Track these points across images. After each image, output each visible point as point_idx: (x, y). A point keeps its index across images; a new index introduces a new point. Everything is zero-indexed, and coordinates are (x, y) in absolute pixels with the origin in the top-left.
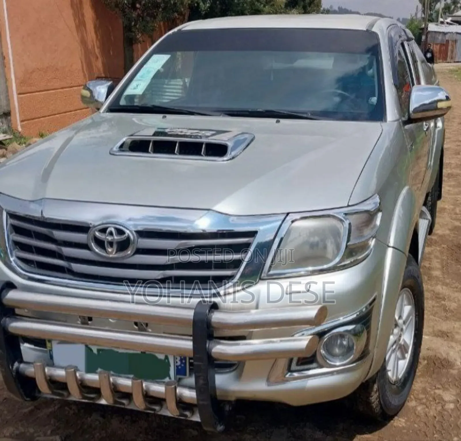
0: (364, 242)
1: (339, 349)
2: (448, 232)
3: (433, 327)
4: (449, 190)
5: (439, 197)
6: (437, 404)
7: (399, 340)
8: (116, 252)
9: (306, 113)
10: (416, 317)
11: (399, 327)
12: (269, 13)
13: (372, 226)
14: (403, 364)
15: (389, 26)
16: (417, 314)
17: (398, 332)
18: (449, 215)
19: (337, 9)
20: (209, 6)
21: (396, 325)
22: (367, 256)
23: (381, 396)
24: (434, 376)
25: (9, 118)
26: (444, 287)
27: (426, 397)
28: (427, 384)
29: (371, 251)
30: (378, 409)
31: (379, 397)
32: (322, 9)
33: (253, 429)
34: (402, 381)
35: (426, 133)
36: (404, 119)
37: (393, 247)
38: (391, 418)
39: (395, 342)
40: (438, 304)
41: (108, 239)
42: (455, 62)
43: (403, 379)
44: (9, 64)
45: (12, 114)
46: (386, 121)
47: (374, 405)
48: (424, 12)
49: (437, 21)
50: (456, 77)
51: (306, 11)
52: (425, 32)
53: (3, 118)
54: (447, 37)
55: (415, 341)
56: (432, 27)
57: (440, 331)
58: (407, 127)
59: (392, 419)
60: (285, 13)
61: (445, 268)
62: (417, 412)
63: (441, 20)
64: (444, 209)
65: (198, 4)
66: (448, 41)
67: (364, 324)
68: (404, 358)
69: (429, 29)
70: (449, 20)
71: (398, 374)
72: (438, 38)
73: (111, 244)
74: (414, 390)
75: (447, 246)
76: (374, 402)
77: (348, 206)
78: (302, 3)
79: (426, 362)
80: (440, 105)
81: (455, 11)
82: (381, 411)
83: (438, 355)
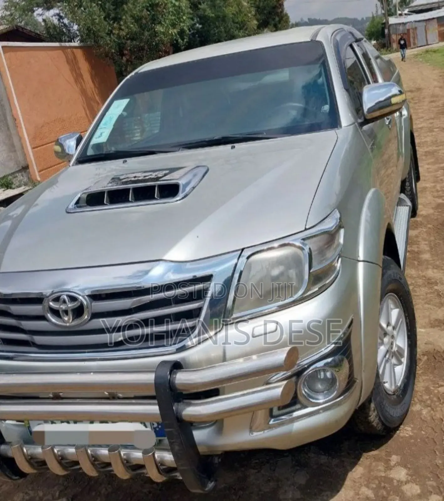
0: (328, 265)
1: (321, 385)
2: (431, 211)
3: (429, 317)
4: (428, 169)
5: (418, 179)
6: (442, 404)
7: (392, 348)
8: (73, 320)
9: (262, 133)
10: (406, 319)
11: (388, 335)
12: (244, 36)
13: (335, 246)
14: (400, 370)
15: (333, 34)
16: (407, 315)
17: (389, 340)
18: (432, 193)
19: (307, 20)
20: (186, 41)
21: (385, 334)
22: (336, 278)
23: (380, 413)
24: (436, 372)
25: (28, 170)
26: (435, 271)
27: (430, 398)
28: (430, 383)
29: (338, 273)
30: (380, 425)
31: (378, 415)
32: (290, 23)
33: (257, 461)
34: (402, 388)
35: (389, 127)
36: (360, 121)
37: (363, 261)
38: (397, 428)
39: (387, 351)
40: (431, 291)
41: (62, 308)
42: (418, 47)
43: (402, 386)
44: (21, 124)
45: (30, 167)
46: (341, 126)
47: (375, 424)
48: (383, 8)
49: (396, 14)
50: (421, 60)
51: (276, 28)
52: (387, 26)
53: (22, 172)
54: (407, 27)
55: (410, 342)
56: (392, 20)
57: (436, 320)
58: (365, 127)
59: (398, 430)
60: (258, 33)
61: (433, 249)
62: (423, 418)
63: (399, 12)
64: (425, 189)
65: (177, 41)
66: (408, 30)
67: (344, 354)
68: (400, 363)
69: (390, 23)
70: (406, 11)
71: (397, 382)
72: (399, 29)
73: (66, 312)
74: (417, 392)
75: (433, 226)
76: (374, 421)
77: (306, 229)
78: (273, 22)
79: (426, 357)
80: (394, 100)
81: (411, 3)
82: (384, 426)
83: (437, 348)
